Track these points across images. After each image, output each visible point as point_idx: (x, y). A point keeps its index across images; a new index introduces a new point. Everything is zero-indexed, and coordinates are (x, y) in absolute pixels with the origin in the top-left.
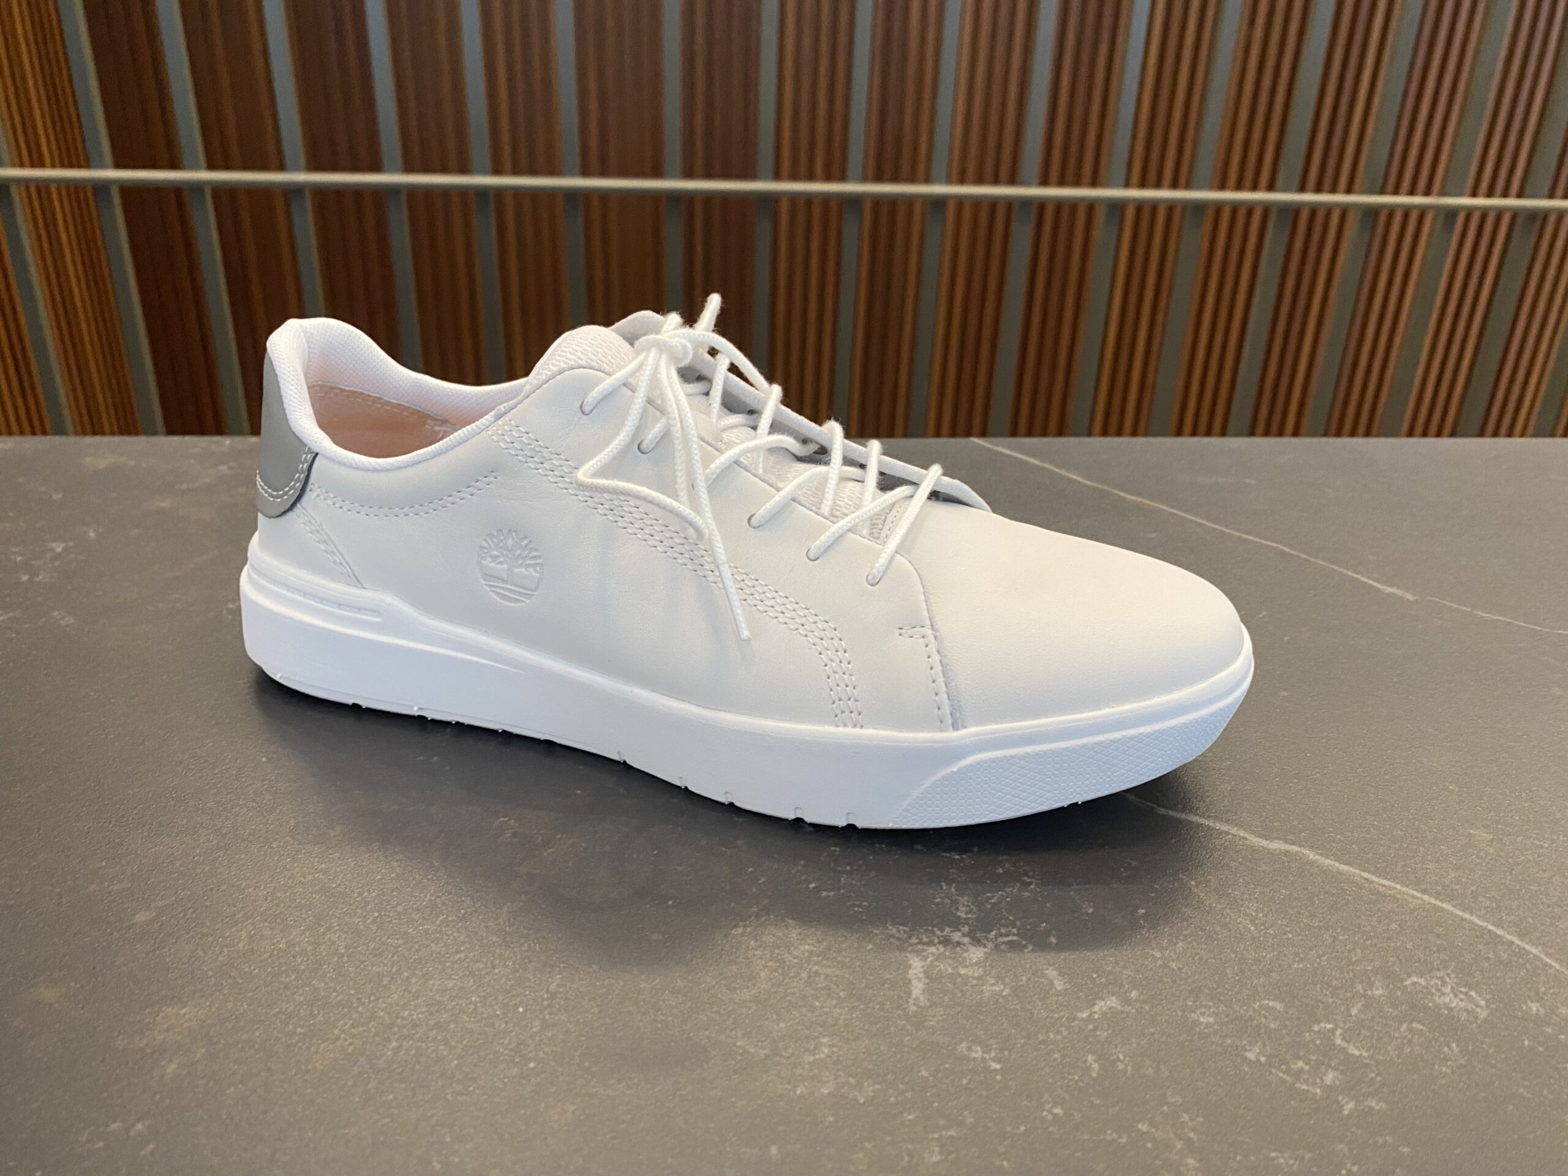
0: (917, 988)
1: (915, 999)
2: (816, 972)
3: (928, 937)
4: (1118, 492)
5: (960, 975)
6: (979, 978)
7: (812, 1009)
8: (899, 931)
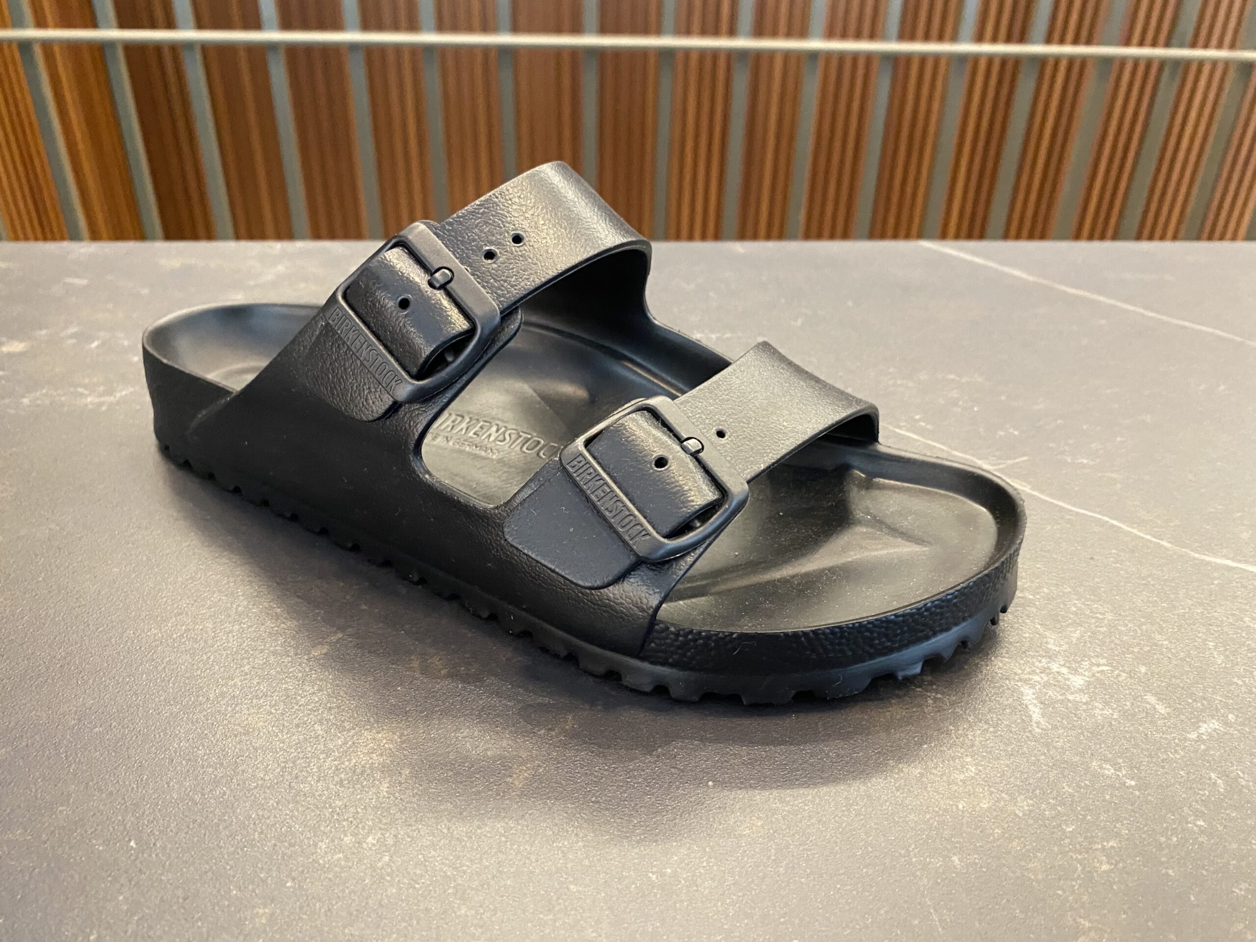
0: (1036, 713)
1: (1038, 723)
3: (1030, 667)
5: (1069, 700)
6: (1086, 703)
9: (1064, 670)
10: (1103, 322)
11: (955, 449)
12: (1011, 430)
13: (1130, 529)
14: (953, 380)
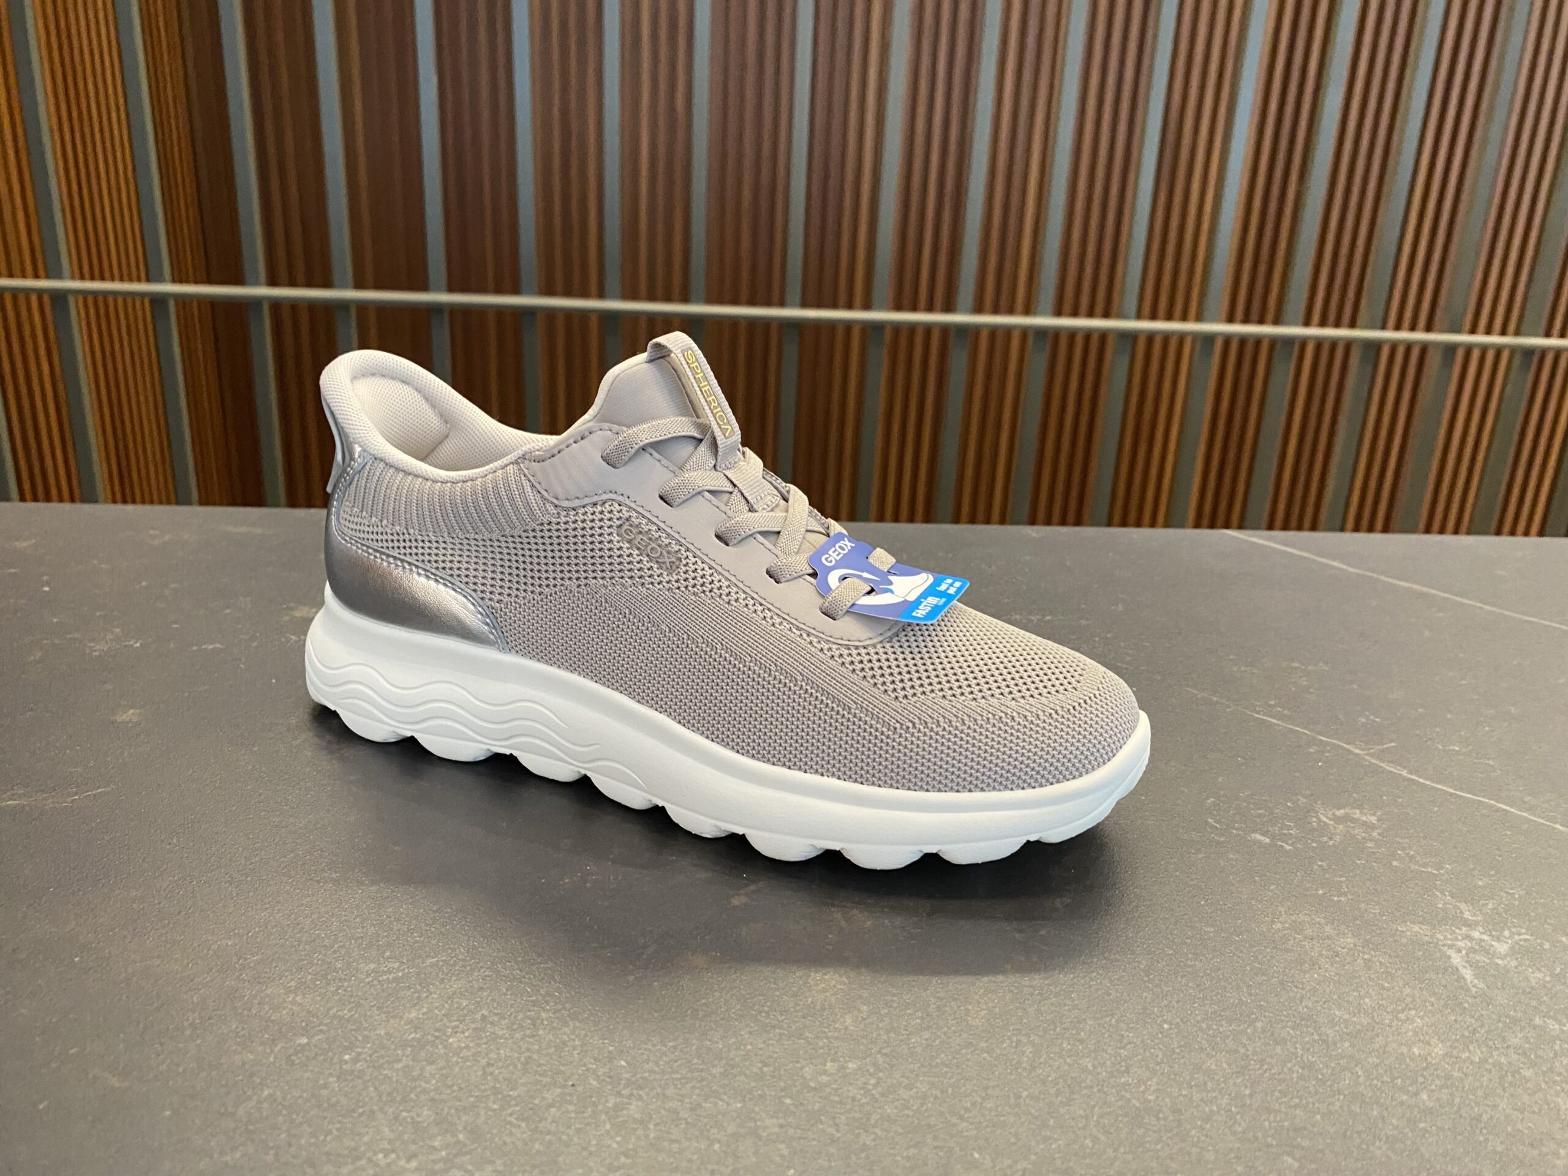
0: (1468, 974)
1: (1471, 982)
2: (1369, 960)
3: (1451, 934)
4: (1383, 578)
5: (1498, 964)
6: (1516, 967)
7: (1383, 988)
8: (1420, 928)
9: (1485, 937)
10: (1441, 615)
11: (1320, 734)
12: (1372, 717)
13: (1519, 813)
14: (1299, 668)
